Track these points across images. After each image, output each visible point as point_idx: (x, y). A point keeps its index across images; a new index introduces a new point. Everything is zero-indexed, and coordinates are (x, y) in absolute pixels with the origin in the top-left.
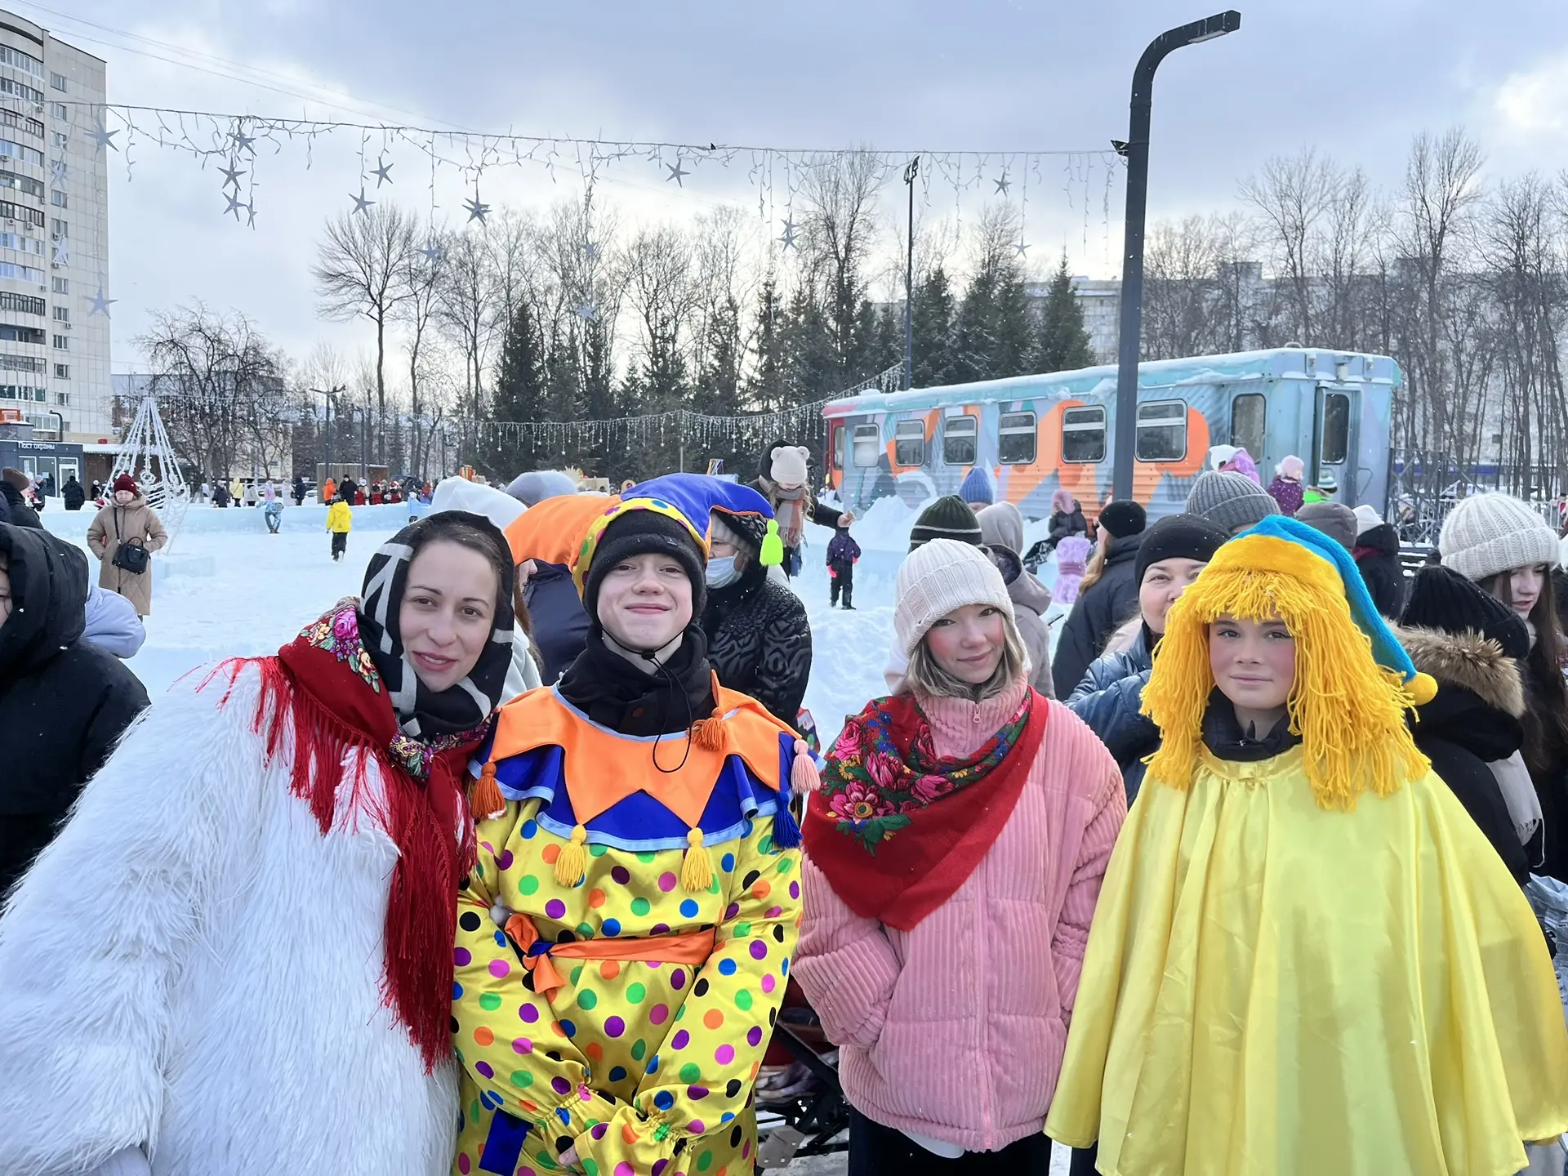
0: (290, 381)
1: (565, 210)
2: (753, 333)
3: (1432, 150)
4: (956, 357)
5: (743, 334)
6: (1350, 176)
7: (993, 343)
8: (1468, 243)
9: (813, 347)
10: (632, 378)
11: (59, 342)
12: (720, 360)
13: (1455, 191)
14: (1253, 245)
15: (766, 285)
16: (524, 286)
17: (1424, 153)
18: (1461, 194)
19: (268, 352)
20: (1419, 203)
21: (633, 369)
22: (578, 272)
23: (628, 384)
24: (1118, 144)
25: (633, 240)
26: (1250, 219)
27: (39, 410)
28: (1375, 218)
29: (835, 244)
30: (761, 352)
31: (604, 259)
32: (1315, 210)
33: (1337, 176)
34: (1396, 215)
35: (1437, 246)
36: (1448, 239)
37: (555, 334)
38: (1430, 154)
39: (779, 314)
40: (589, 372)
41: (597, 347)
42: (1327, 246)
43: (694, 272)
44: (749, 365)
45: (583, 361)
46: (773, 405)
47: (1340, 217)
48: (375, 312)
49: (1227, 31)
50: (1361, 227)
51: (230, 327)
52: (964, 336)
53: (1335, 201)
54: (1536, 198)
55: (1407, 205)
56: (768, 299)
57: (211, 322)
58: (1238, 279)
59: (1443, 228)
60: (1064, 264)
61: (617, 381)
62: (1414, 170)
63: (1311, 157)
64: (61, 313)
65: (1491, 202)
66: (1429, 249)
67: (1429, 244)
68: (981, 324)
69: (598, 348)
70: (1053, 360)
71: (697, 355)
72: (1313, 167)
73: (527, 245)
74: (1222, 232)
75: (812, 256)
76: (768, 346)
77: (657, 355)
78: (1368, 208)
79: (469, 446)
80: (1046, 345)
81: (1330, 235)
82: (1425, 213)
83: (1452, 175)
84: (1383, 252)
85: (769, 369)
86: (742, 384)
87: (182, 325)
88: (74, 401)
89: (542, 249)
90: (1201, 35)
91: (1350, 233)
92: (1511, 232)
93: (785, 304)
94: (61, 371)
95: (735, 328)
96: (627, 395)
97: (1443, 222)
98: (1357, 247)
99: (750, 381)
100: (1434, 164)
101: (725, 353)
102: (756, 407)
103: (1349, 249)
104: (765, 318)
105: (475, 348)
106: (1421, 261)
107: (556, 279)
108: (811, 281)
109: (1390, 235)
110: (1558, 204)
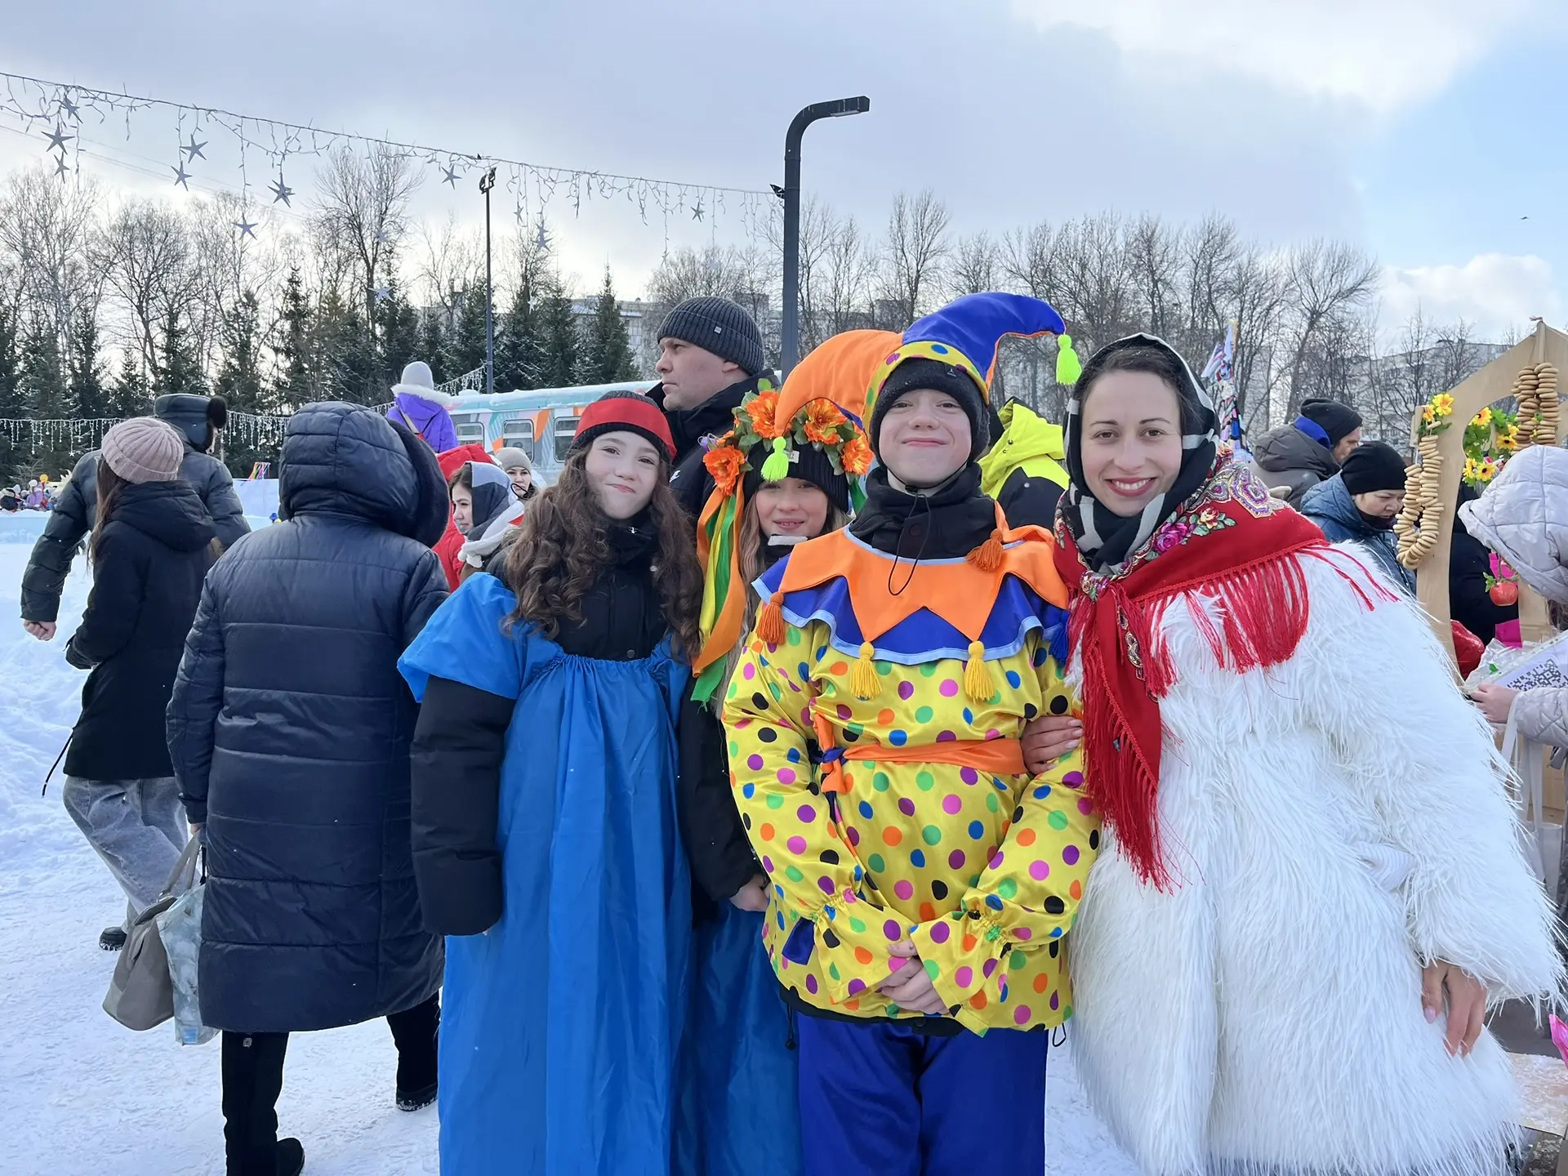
1: (27, 181)
3: (908, 205)
4: (506, 367)
6: (844, 225)
7: (543, 355)
8: (936, 290)
9: (353, 349)
10: (129, 375)
12: (239, 359)
13: (926, 246)
14: (767, 279)
15: (291, 281)
17: (902, 209)
18: (932, 248)
20: (899, 253)
21: (130, 365)
22: (45, 252)
23: (124, 381)
24: (776, 188)
25: (115, 220)
26: (764, 254)
28: (865, 264)
29: (361, 244)
30: (287, 352)
31: (79, 239)
32: (818, 252)
33: (834, 223)
34: (881, 261)
35: (914, 291)
36: (922, 286)
38: (907, 210)
39: (309, 312)
40: (77, 365)
42: (829, 284)
43: (191, 261)
44: (273, 366)
47: (838, 259)
49: (860, 111)
50: (854, 271)
52: (513, 347)
53: (833, 245)
54: (986, 255)
55: (890, 254)
56: (295, 297)
58: (755, 309)
59: (918, 276)
60: (608, 283)
61: (111, 378)
62: (895, 223)
63: (813, 204)
65: (952, 257)
66: (907, 294)
67: (908, 288)
68: (531, 335)
69: (87, 339)
70: (604, 374)
72: (815, 213)
74: (739, 264)
75: (334, 254)
76: (296, 346)
78: (859, 254)
80: (597, 360)
81: (831, 275)
82: (904, 263)
83: (924, 230)
84: (872, 294)
85: (296, 370)
86: (266, 385)
90: (842, 111)
91: (847, 275)
92: (967, 282)
93: (314, 303)
96: (123, 394)
97: (918, 271)
98: (852, 288)
99: (278, 383)
100: (909, 220)
101: (243, 350)
103: (846, 287)
104: (296, 316)
106: (901, 304)
108: (334, 281)
109: (877, 279)
110: (1003, 260)
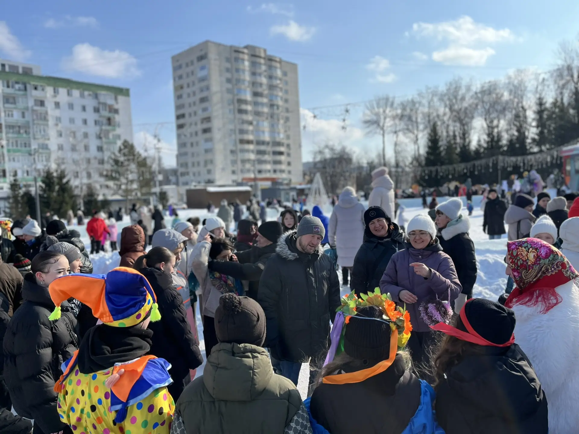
0: (354, 159)
2: (534, 119)
5: (529, 120)
10: (479, 144)
11: (289, 155)
12: (518, 132)
15: (539, 98)
16: (435, 114)
19: (347, 150)
21: (479, 141)
22: (456, 106)
23: (478, 147)
27: (284, 176)
29: (572, 76)
30: (537, 127)
37: (447, 132)
39: (546, 109)
40: (461, 144)
41: (464, 134)
44: (532, 132)
45: (458, 140)
46: (543, 148)
48: (382, 132)
51: (336, 144)
56: (540, 104)
57: (331, 143)
61: (473, 145)
64: (288, 146)
71: (507, 131)
73: (436, 99)
75: (561, 83)
76: (541, 123)
77: (490, 135)
79: (415, 176)
85: (541, 134)
86: (529, 141)
87: (323, 145)
88: (292, 172)
89: (441, 99)
93: (548, 105)
94: (289, 164)
95: (525, 117)
96: (477, 152)
99: (533, 139)
101: (521, 129)
102: (536, 149)
104: (540, 113)
105: (417, 140)
107: (447, 110)
108: (561, 93)
